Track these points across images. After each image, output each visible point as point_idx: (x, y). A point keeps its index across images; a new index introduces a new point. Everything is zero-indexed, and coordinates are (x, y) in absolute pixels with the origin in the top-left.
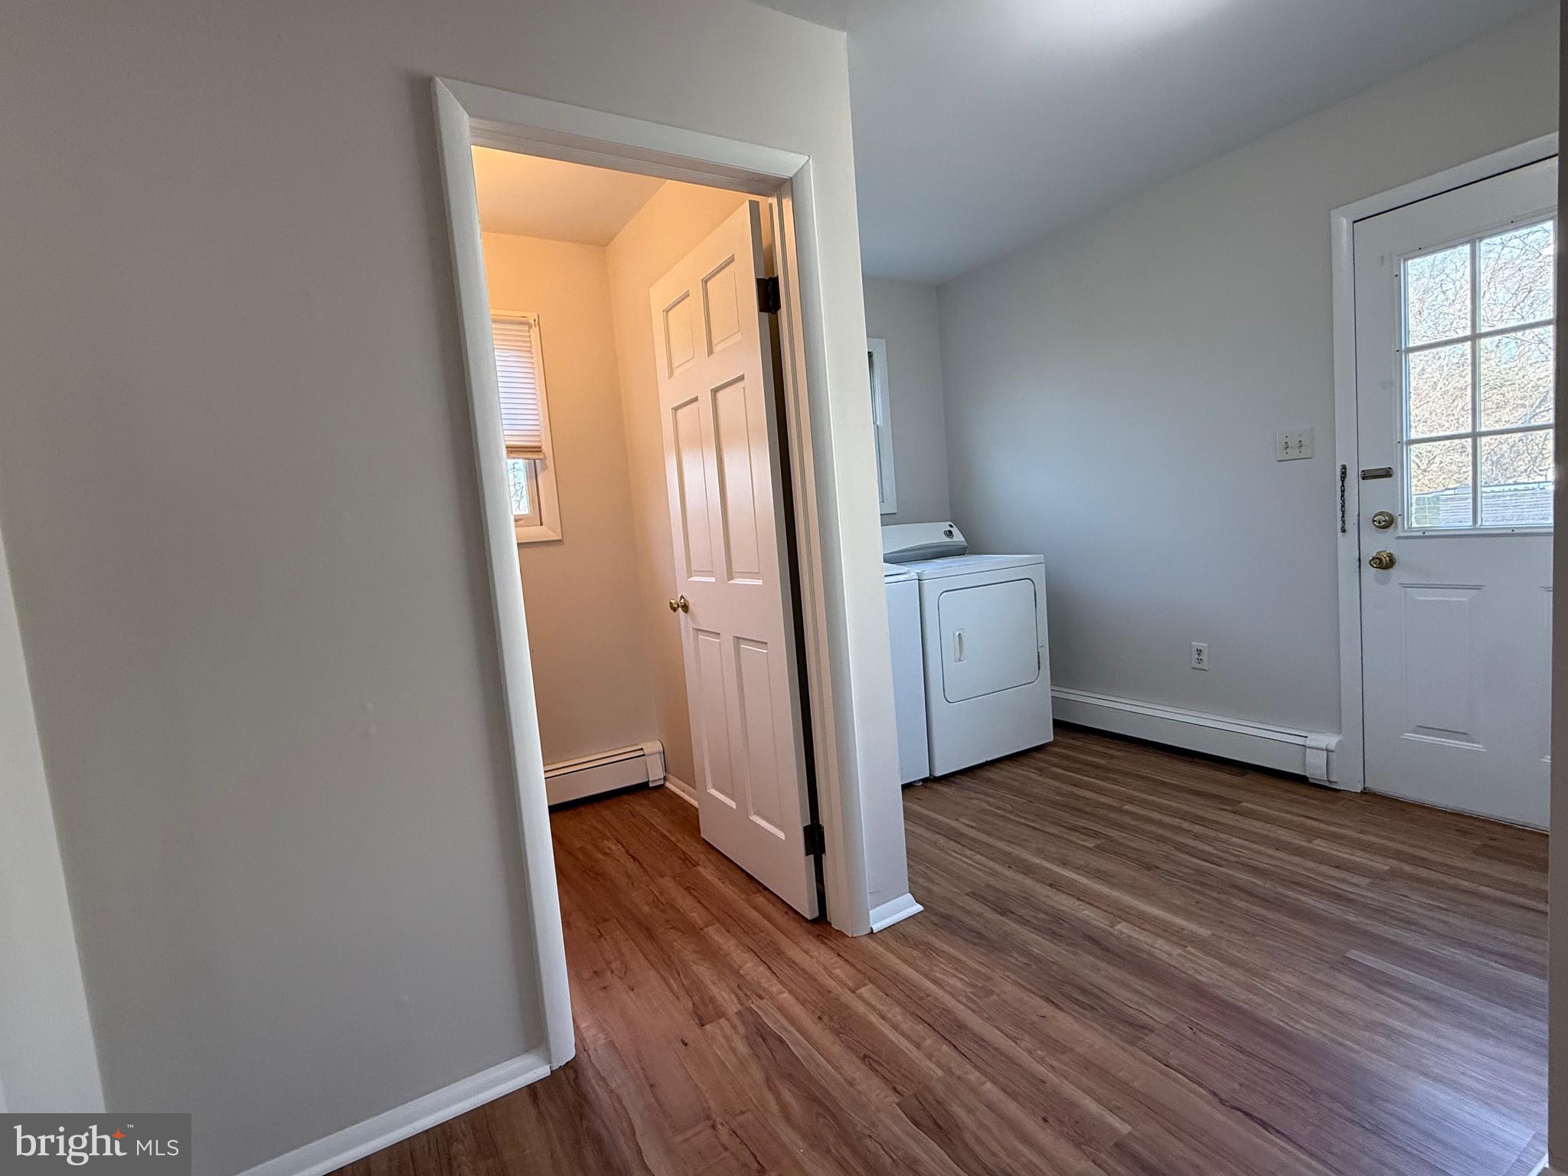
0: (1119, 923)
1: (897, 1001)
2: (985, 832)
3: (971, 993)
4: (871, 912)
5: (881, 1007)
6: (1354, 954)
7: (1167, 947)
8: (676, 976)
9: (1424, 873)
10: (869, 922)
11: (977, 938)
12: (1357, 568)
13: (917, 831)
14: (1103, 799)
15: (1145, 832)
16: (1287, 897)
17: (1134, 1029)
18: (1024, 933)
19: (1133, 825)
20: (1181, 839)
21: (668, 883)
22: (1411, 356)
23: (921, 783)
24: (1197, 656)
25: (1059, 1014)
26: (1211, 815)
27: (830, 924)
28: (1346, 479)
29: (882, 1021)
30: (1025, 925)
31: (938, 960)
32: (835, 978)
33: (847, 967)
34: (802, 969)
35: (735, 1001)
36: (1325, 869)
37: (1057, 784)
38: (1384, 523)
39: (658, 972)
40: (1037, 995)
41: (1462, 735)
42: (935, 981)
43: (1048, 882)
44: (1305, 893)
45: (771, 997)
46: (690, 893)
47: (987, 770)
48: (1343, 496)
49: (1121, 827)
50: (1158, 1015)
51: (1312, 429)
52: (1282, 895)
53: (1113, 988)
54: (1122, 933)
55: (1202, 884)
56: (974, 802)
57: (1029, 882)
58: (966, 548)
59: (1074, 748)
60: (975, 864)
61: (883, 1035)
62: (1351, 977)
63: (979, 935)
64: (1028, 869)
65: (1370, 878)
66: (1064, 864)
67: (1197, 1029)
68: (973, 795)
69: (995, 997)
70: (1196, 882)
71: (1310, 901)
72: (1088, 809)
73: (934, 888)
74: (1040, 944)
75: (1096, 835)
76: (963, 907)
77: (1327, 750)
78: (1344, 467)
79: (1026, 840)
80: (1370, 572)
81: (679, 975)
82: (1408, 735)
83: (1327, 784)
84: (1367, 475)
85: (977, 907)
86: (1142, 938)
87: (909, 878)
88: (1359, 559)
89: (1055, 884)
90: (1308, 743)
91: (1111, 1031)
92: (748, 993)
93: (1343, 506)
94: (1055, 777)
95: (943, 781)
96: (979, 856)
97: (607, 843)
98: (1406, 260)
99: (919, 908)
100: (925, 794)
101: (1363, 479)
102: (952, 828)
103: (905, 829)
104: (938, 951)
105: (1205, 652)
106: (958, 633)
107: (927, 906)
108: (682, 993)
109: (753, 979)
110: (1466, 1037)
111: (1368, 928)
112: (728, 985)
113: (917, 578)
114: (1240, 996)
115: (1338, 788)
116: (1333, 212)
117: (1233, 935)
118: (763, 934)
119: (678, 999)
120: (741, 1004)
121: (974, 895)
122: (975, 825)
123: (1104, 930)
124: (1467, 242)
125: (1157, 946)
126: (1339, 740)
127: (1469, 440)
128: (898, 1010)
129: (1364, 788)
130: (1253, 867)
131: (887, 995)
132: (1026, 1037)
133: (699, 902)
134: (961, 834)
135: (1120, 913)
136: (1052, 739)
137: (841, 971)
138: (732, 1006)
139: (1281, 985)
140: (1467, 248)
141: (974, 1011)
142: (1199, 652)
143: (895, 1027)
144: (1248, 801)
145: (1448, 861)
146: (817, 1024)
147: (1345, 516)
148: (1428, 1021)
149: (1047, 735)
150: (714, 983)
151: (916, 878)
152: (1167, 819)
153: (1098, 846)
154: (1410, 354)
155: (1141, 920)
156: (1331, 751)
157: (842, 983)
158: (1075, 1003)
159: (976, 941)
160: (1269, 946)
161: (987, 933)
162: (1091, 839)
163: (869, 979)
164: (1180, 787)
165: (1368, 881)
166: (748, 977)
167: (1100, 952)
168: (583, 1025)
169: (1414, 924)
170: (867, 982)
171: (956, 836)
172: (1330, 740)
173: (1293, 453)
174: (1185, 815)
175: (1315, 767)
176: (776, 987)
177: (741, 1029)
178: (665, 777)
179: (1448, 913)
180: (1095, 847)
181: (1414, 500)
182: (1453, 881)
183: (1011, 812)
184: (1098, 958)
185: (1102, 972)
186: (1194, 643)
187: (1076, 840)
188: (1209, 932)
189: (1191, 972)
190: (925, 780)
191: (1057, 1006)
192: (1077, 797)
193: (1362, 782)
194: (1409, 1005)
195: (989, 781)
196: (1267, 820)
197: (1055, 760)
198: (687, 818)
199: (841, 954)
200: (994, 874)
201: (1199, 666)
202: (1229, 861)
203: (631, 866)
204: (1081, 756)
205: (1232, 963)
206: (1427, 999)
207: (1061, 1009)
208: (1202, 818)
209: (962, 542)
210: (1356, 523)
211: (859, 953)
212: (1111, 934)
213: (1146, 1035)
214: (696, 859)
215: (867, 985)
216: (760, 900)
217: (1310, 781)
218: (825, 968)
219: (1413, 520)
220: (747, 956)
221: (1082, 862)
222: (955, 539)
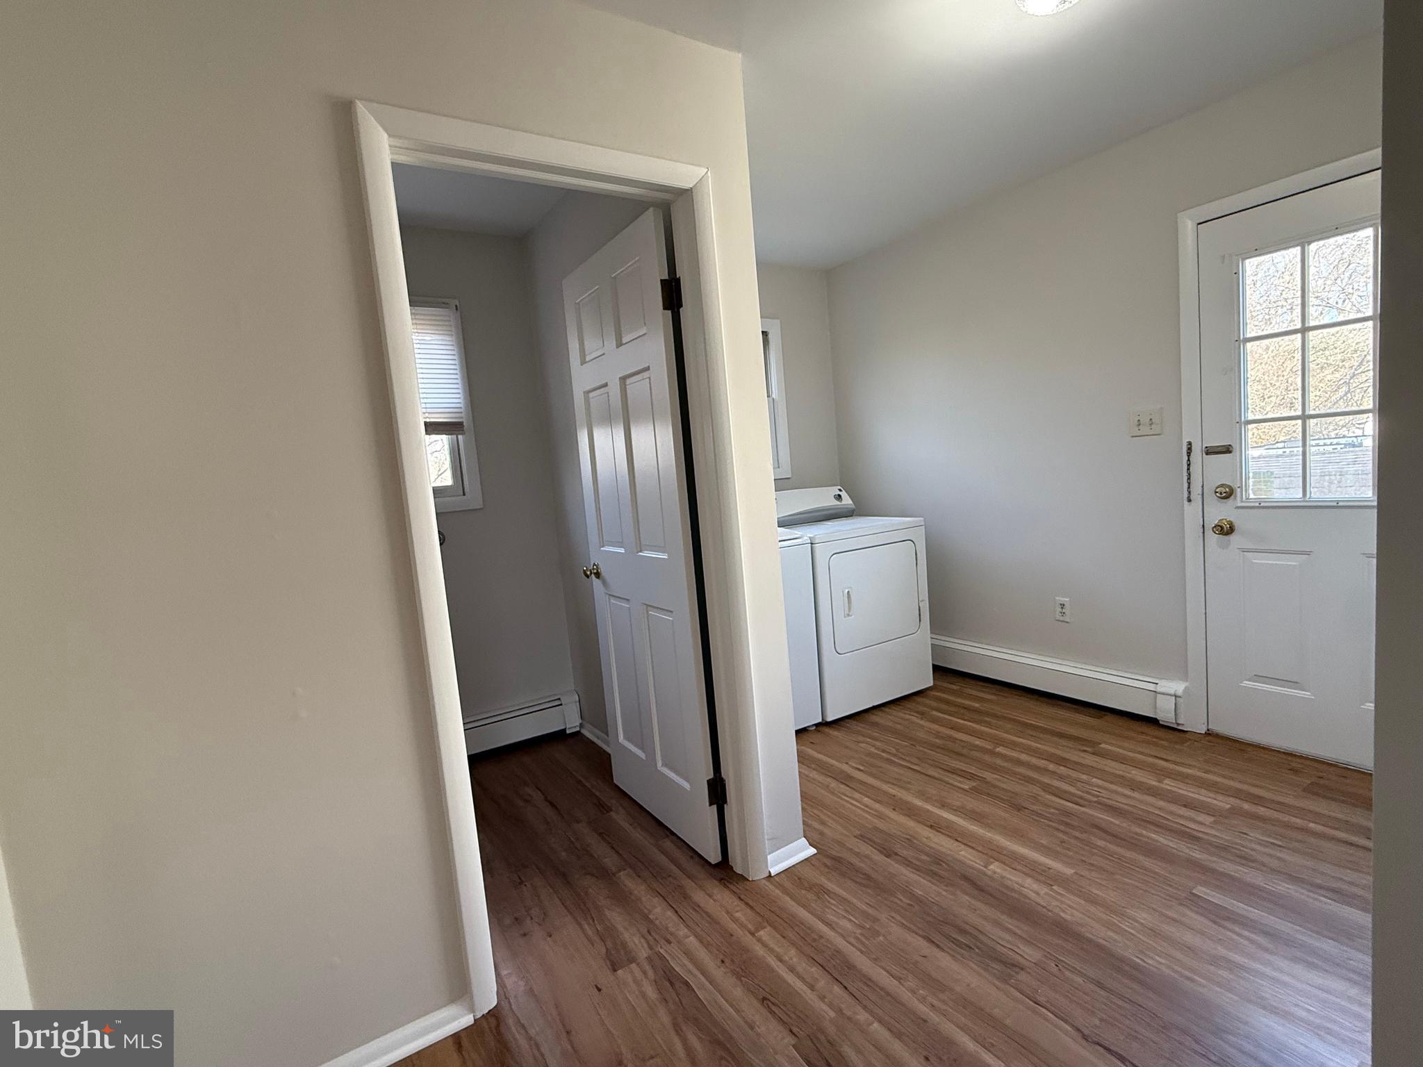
0: (992, 863)
1: (793, 944)
2: (871, 775)
3: (861, 934)
4: (769, 857)
5: (778, 950)
6: (1200, 890)
7: (1035, 886)
8: (591, 921)
9: (1261, 811)
10: (767, 866)
11: (867, 881)
12: (1202, 535)
13: (811, 775)
14: (978, 742)
15: (1015, 774)
16: (1142, 835)
17: (1006, 967)
18: (907, 874)
19: (1004, 767)
20: (1046, 780)
21: (583, 829)
22: (1249, 345)
23: (814, 728)
24: (1060, 610)
25: (939, 954)
26: (1074, 756)
27: (732, 867)
28: (1192, 454)
29: (779, 963)
30: (908, 866)
31: (829, 902)
32: (735, 920)
33: (748, 911)
34: (706, 913)
35: (646, 946)
36: (1173, 808)
37: (935, 727)
38: (1224, 494)
39: (574, 918)
40: (920, 936)
41: (1294, 684)
42: (828, 924)
43: (929, 823)
44: (1157, 832)
45: (678, 942)
46: (604, 839)
47: (873, 714)
48: (1188, 469)
49: (994, 769)
50: (1029, 954)
51: (1162, 408)
52: (1136, 834)
53: (988, 927)
54: (995, 873)
55: (1067, 824)
56: (862, 745)
57: (911, 823)
58: (854, 510)
59: (953, 692)
60: (863, 807)
61: (779, 977)
62: (1197, 913)
63: (868, 877)
64: (911, 812)
65: (1213, 816)
66: (943, 806)
67: (1063, 966)
68: (861, 738)
69: (881, 938)
70: (1062, 823)
71: (1162, 839)
72: (965, 751)
73: (827, 831)
74: (923, 886)
75: (972, 777)
76: (852, 849)
77: (1176, 696)
78: (1190, 443)
79: (909, 783)
80: (1213, 538)
81: (594, 920)
82: (1246, 683)
83: (1175, 726)
84: (1209, 451)
85: (865, 849)
86: (1013, 878)
87: (804, 821)
88: (1203, 526)
89: (937, 826)
90: (1159, 689)
91: (986, 970)
92: (657, 937)
93: (1189, 479)
94: (935, 720)
95: (834, 726)
96: (866, 799)
97: (528, 790)
98: (1244, 259)
99: (813, 851)
100: (817, 738)
101: (1207, 454)
102: (842, 772)
103: (799, 772)
104: (828, 892)
105: (1067, 605)
106: (847, 591)
107: (820, 849)
108: (596, 939)
109: (661, 923)
110: (1299, 969)
111: (1214, 865)
112: (639, 930)
113: (809, 542)
114: (1100, 933)
115: (1185, 729)
116: (1179, 215)
117: (1094, 874)
118: (671, 879)
119: (593, 945)
120: (651, 948)
121: (862, 837)
122: (862, 768)
123: (979, 871)
124: (1297, 246)
125: (1026, 885)
126: (1186, 688)
127: (1299, 422)
128: (793, 952)
129: (1208, 730)
130: (1110, 806)
131: (784, 937)
132: (910, 977)
133: (613, 848)
134: (851, 778)
135: (990, 853)
136: (932, 684)
137: (742, 914)
138: (643, 953)
139: (1137, 921)
140: (1297, 251)
141: (862, 952)
142: (1063, 606)
143: (792, 969)
144: (1106, 743)
145: (1281, 799)
146: (719, 967)
147: (1191, 487)
148: (1267, 956)
149: (927, 680)
150: (626, 929)
151: (810, 822)
152: (1034, 761)
153: (974, 789)
154: (1248, 344)
155: (1012, 860)
156: (1180, 697)
157: (742, 926)
158: (952, 941)
159: (864, 882)
160: (1124, 883)
161: (874, 875)
162: (968, 782)
163: (767, 921)
164: (1045, 729)
165: (1212, 819)
166: (657, 922)
167: (976, 892)
168: (504, 973)
169: (1253, 861)
170: (766, 924)
171: (846, 779)
172: (1178, 687)
173: (1145, 430)
174: (1051, 758)
175: (1165, 712)
176: (683, 931)
177: (651, 973)
178: (581, 724)
179: (1281, 849)
180: (970, 789)
181: (1251, 475)
182: (1286, 818)
183: (895, 755)
184: (973, 897)
185: (978, 912)
186: (1057, 598)
187: (951, 781)
188: (1073, 871)
189: (1057, 910)
190: (817, 725)
191: (938, 946)
192: (954, 740)
193: (1206, 724)
194: (1248, 939)
195: (876, 724)
196: (1122, 760)
197: (934, 704)
198: (600, 762)
199: (742, 897)
200: (880, 816)
201: (1062, 619)
202: (1090, 802)
203: (549, 812)
204: (960, 700)
205: (1093, 900)
206: (1266, 934)
207: (943, 950)
208: (1065, 759)
209: (851, 504)
210: (1201, 493)
211: (759, 896)
212: (985, 874)
213: (1017, 973)
214: (609, 804)
215: (765, 928)
216: (668, 844)
217: (1161, 723)
218: (728, 912)
219: (1251, 492)
220: (656, 900)
221: (958, 804)
222: (843, 503)
